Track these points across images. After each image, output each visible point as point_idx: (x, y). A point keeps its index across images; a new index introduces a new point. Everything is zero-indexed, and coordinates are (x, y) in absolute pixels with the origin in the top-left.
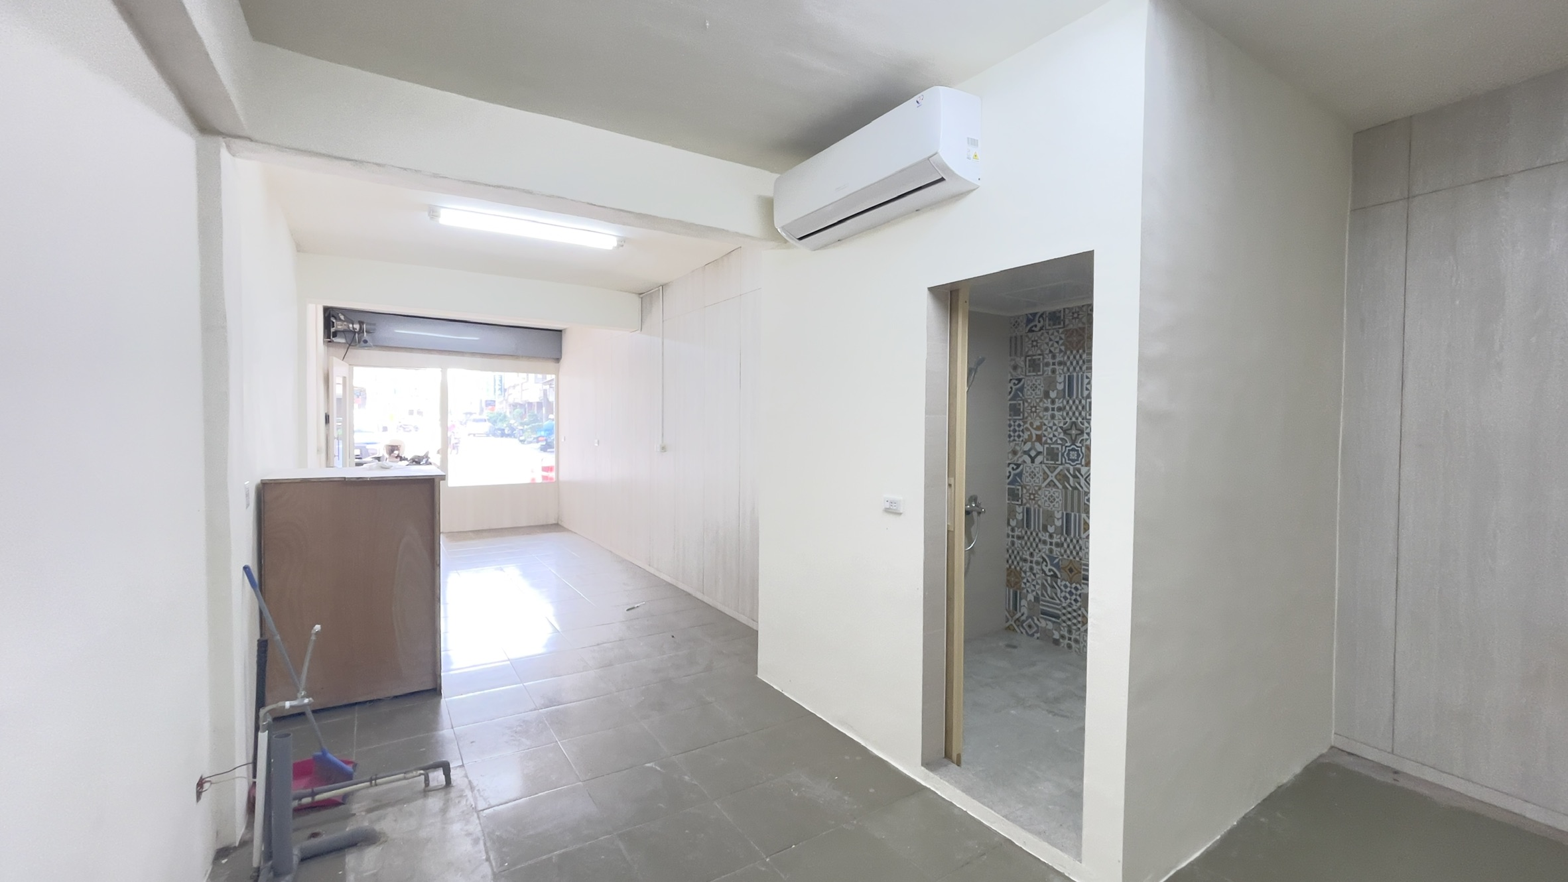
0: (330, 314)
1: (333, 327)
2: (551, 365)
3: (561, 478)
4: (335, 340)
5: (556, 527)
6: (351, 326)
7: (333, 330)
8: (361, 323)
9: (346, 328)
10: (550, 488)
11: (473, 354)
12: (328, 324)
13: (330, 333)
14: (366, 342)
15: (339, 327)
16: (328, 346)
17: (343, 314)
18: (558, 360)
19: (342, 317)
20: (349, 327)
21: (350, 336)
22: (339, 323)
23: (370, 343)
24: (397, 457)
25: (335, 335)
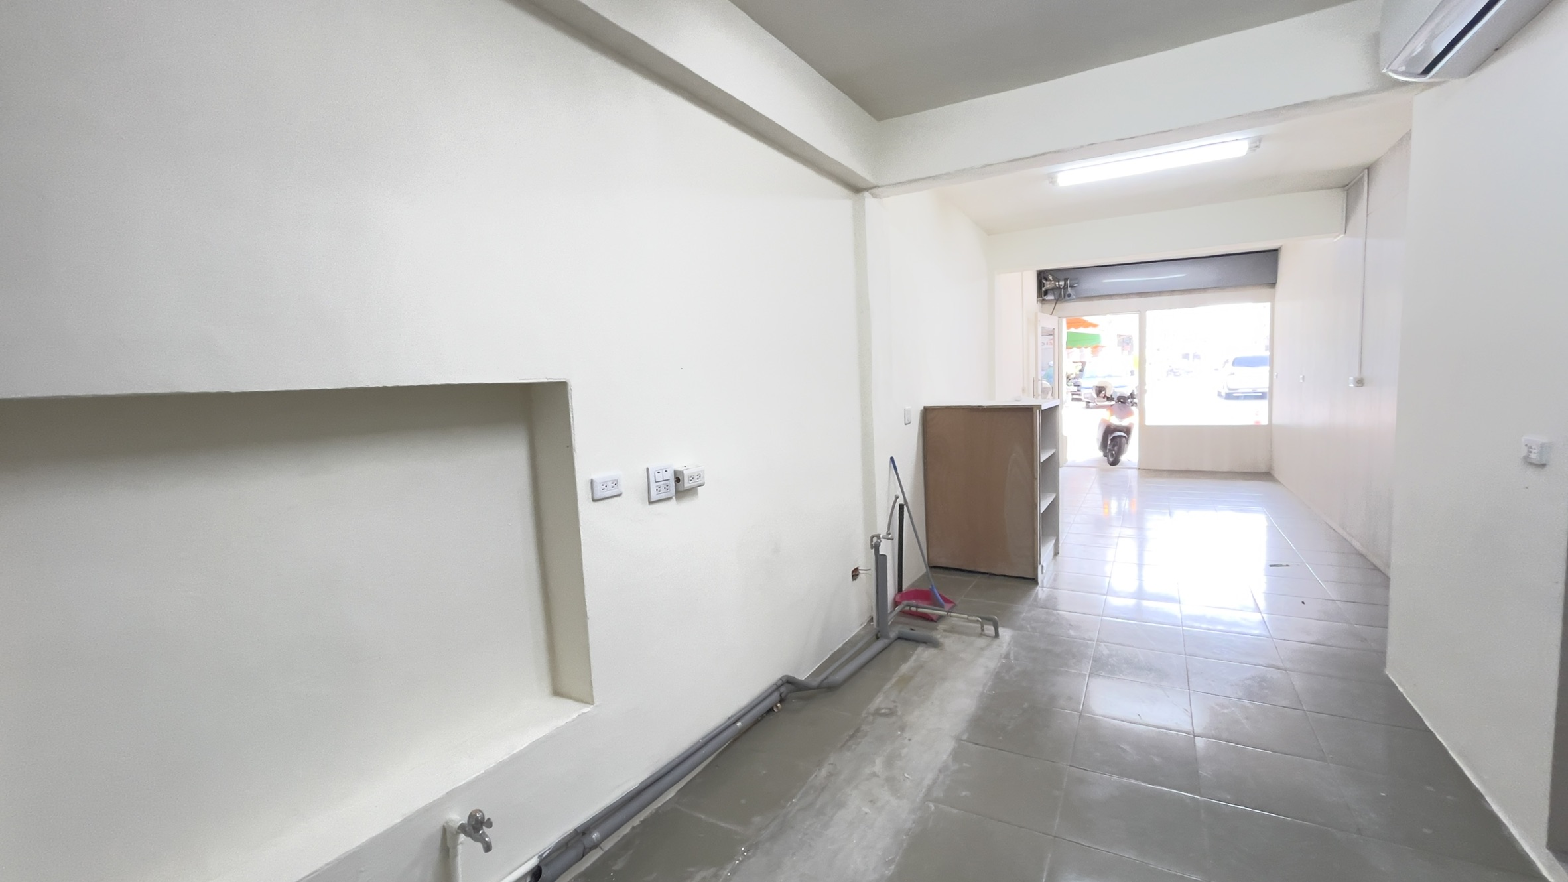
0: (1042, 276)
1: (1044, 287)
2: (1266, 291)
3: (1274, 422)
4: (1046, 298)
5: (1266, 475)
6: (1057, 283)
7: (1043, 289)
8: (1066, 280)
9: (1053, 286)
10: (1265, 434)
11: (1172, 292)
12: (1040, 285)
13: (1042, 293)
14: (1069, 295)
15: (1048, 286)
16: (1043, 304)
17: (1051, 275)
18: (1273, 285)
19: (1051, 278)
20: (1055, 285)
21: (1057, 293)
22: (1048, 283)
23: (1073, 297)
24: (1104, 397)
25: (1046, 293)
